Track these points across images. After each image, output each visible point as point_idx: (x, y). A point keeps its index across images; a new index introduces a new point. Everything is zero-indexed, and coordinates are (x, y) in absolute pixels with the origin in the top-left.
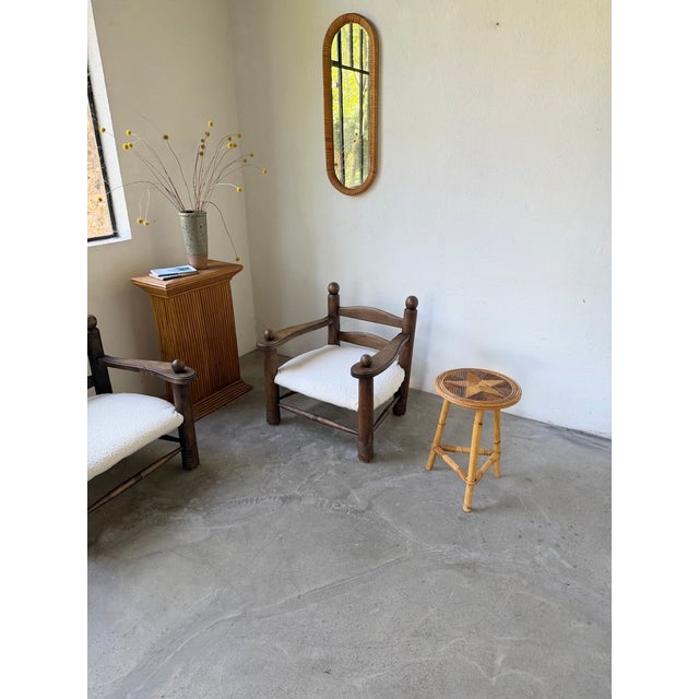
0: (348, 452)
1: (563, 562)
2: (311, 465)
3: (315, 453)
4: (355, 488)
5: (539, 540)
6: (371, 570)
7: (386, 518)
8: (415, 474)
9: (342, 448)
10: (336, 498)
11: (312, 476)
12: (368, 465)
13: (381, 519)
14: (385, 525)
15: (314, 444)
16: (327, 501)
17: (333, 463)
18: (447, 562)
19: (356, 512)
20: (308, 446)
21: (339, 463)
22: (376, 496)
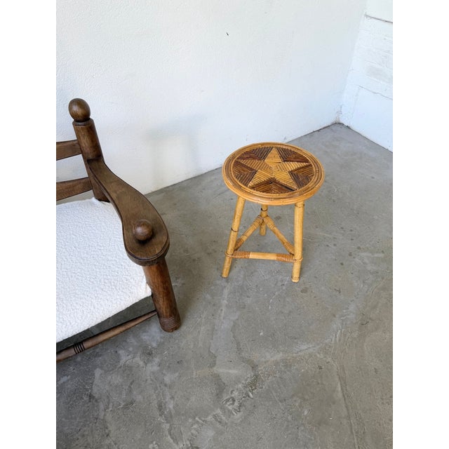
0: (145, 337)
1: (376, 255)
2: (139, 398)
3: (116, 379)
4: (213, 365)
5: (350, 255)
6: (349, 417)
7: (279, 356)
8: (226, 292)
9: (132, 340)
10: (218, 396)
11: (161, 407)
12: (184, 328)
13: (277, 363)
14: (287, 364)
15: (98, 372)
16: (219, 411)
17: (153, 367)
18: (355, 335)
19: (253, 384)
20: (97, 381)
21: (157, 360)
22: (239, 349)
